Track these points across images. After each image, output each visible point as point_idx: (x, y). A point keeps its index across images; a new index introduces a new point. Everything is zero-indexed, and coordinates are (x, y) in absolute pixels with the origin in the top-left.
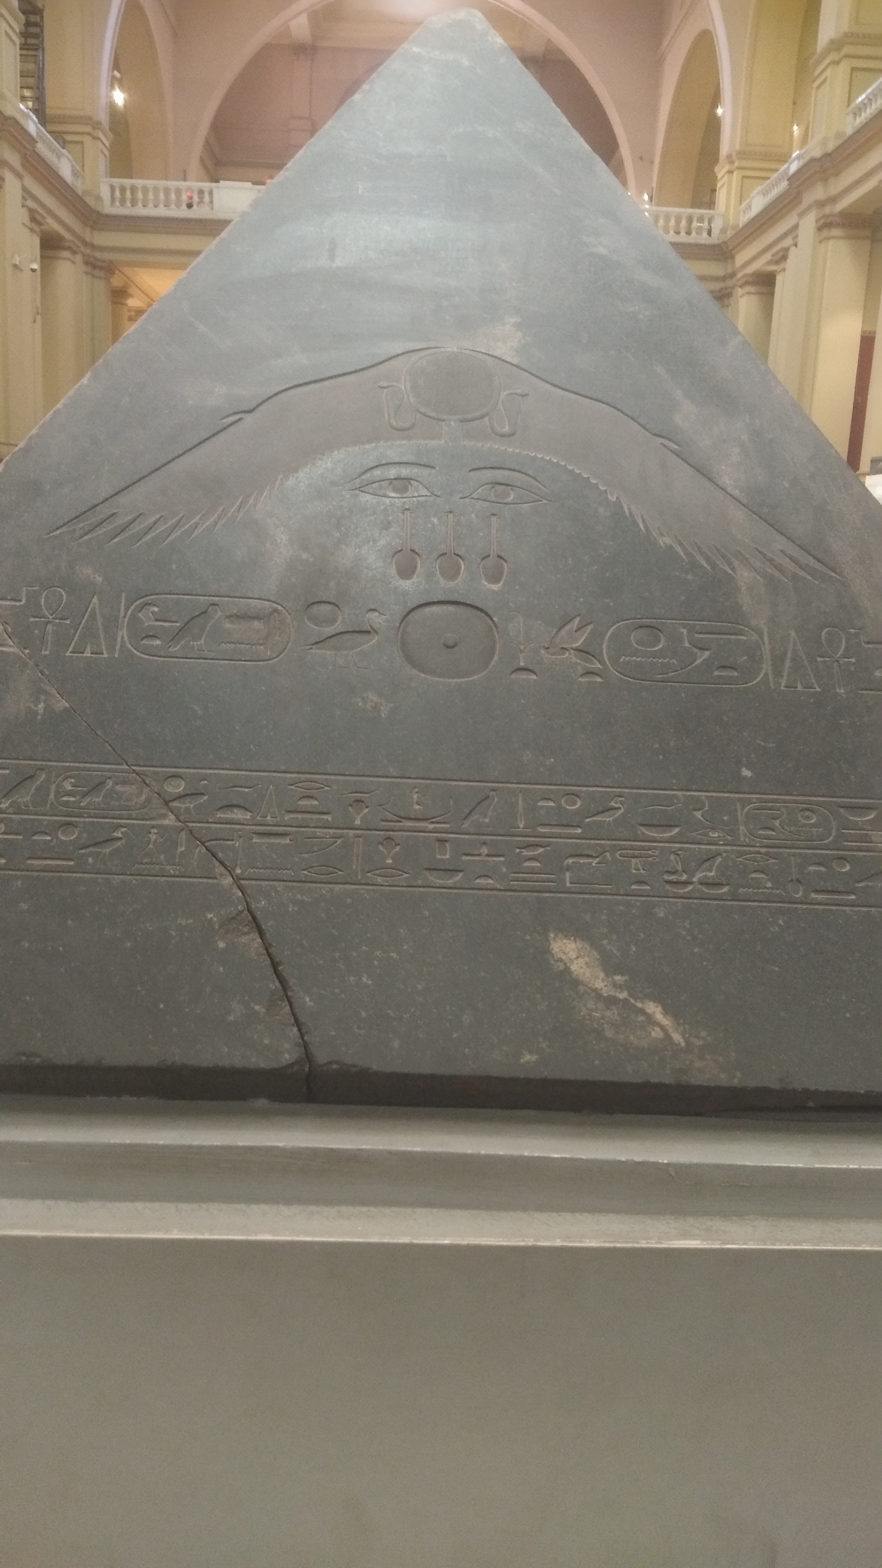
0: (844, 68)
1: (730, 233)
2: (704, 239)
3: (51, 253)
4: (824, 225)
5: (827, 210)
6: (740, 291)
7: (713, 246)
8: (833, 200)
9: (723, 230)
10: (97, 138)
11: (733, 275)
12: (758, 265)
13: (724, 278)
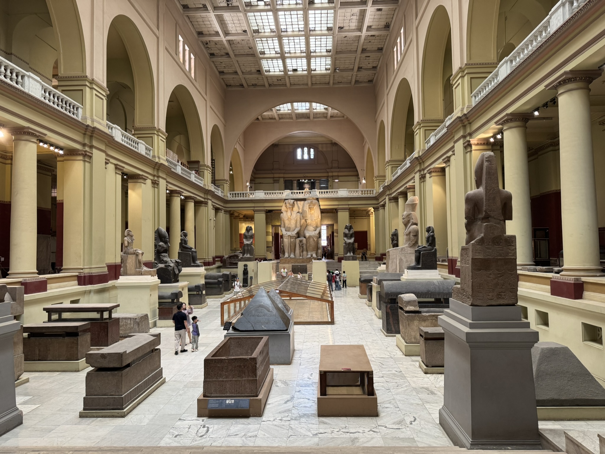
0: (390, 167)
1: (377, 194)
2: (371, 195)
3: (217, 211)
4: (390, 199)
5: (390, 197)
6: (380, 208)
7: (373, 197)
8: (391, 194)
9: (376, 193)
10: (226, 183)
11: (379, 204)
12: (382, 203)
13: (377, 204)
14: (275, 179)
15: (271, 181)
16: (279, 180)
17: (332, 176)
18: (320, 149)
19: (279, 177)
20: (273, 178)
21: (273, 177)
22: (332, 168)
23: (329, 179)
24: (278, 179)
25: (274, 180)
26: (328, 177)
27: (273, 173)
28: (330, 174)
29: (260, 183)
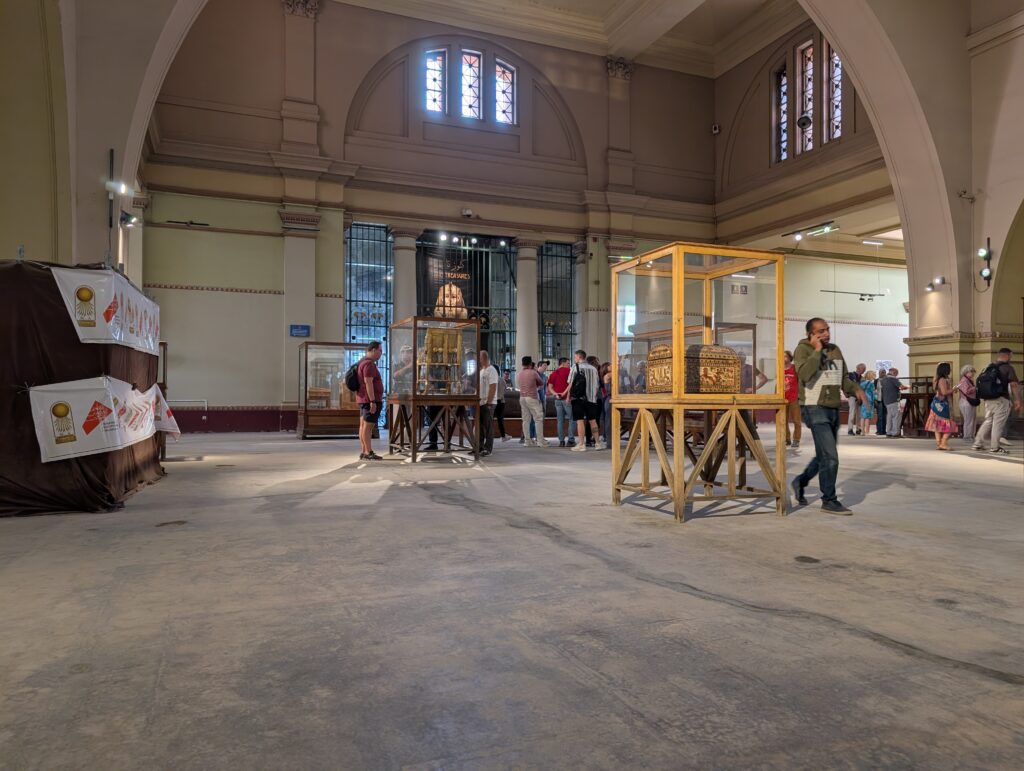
14: (291, 209)
15: (266, 217)
16: (315, 221)
17: (608, 233)
18: (552, 76)
19: (320, 205)
20: (282, 201)
21: (279, 195)
22: (605, 187)
23: (592, 247)
24: (310, 211)
25: (284, 218)
26: (584, 233)
27: (280, 173)
28: (596, 220)
29: (190, 225)
